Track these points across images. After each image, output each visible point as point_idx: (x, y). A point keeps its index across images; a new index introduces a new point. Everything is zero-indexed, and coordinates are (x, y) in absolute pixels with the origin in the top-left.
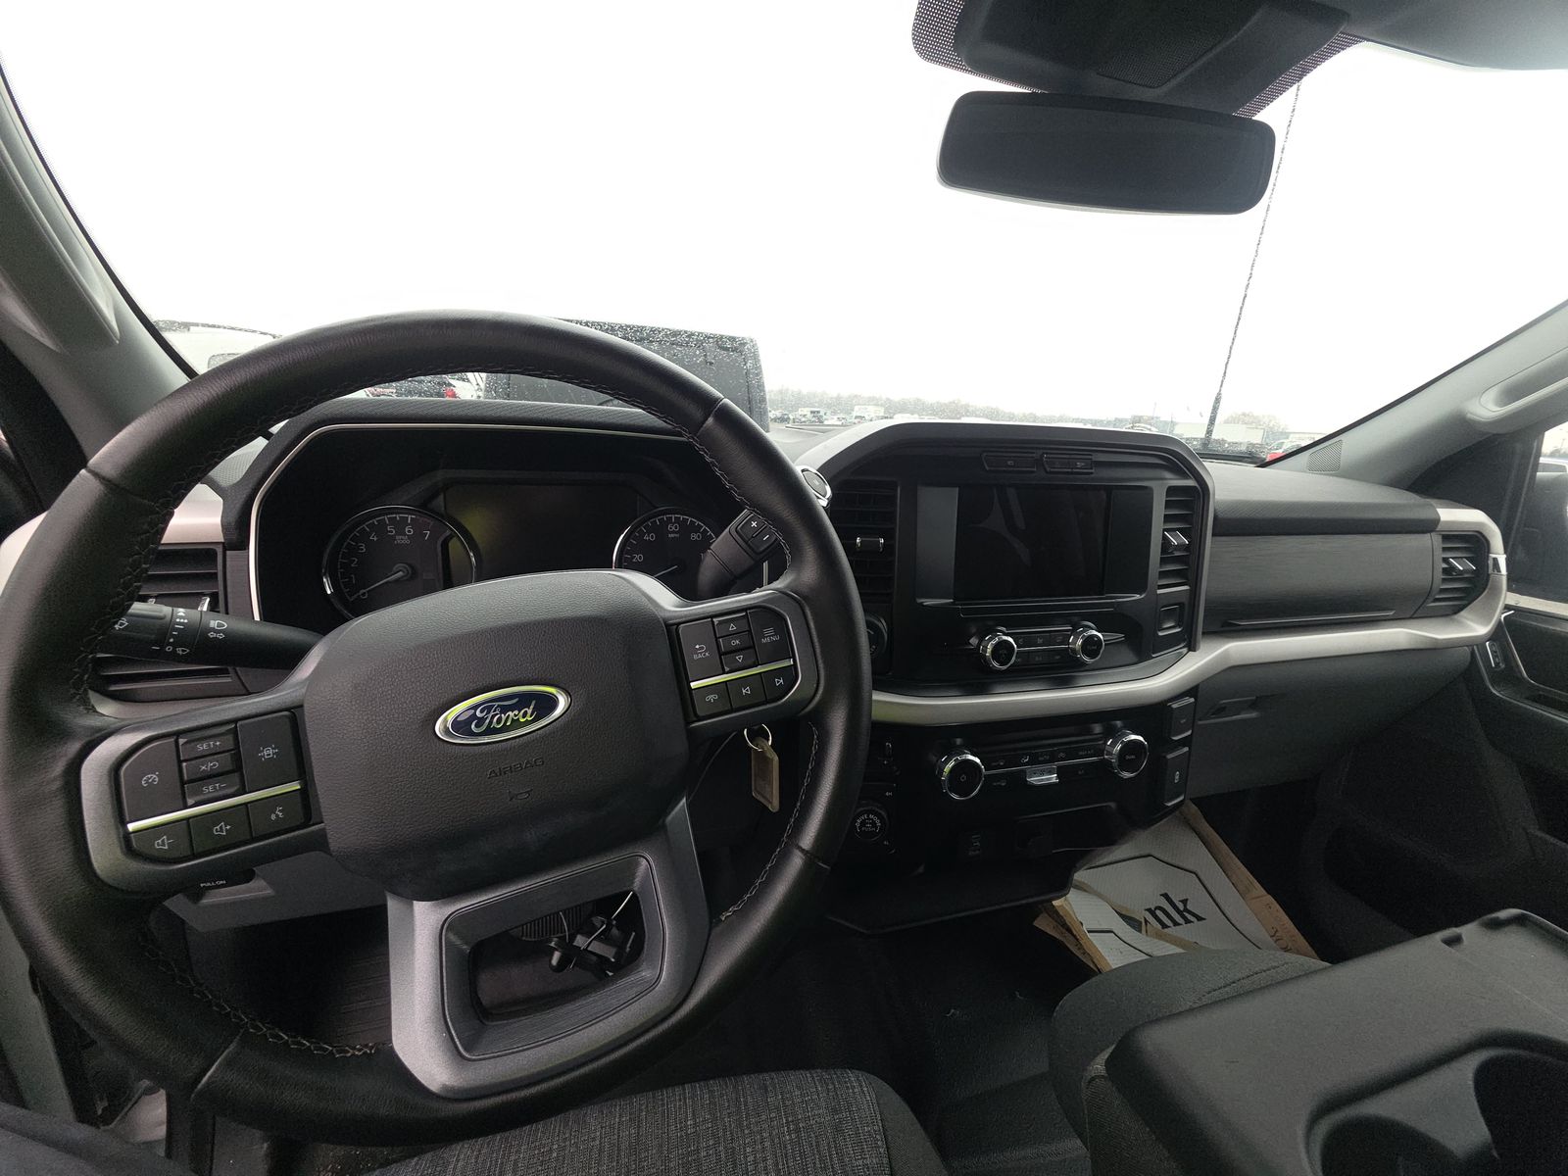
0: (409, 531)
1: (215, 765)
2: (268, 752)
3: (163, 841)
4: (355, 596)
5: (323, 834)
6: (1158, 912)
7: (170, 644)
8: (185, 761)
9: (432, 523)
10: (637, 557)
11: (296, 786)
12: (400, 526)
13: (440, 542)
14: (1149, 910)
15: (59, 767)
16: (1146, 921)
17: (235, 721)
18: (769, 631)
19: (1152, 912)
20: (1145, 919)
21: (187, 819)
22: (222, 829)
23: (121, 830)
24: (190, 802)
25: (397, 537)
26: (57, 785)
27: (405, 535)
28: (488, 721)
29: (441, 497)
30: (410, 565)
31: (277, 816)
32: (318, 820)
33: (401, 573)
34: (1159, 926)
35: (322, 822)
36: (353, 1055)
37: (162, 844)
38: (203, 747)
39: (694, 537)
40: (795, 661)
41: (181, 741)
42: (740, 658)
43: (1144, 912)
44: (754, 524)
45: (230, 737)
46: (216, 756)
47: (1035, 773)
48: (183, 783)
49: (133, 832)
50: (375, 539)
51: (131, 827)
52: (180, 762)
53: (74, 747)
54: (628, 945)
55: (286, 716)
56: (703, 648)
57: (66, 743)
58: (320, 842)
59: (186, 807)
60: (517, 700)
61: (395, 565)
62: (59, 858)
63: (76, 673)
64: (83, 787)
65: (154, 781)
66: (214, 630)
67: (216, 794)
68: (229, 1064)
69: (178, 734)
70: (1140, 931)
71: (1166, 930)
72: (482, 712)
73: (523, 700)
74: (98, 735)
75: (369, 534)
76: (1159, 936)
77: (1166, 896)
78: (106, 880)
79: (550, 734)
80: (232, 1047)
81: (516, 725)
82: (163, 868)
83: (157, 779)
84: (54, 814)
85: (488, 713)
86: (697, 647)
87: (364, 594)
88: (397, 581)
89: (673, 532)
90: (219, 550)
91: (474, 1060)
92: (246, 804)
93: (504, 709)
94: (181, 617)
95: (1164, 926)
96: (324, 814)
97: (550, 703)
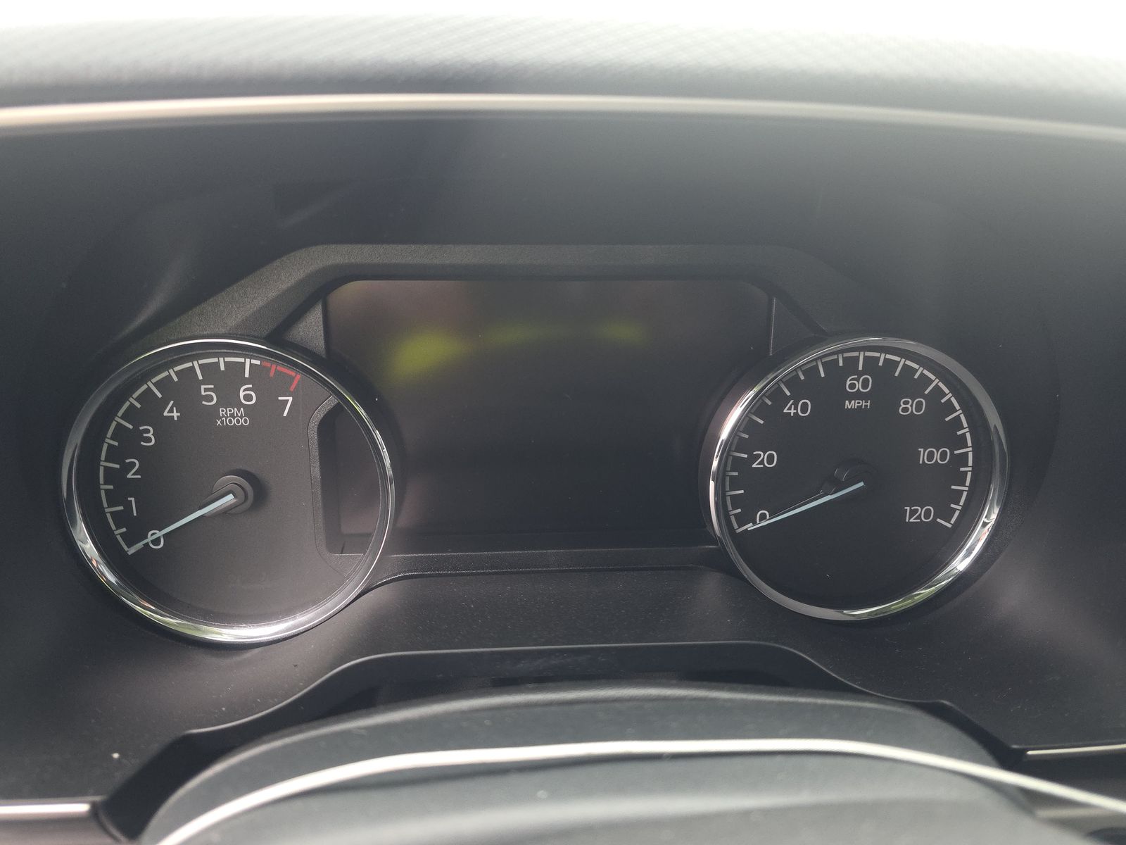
0: (248, 398)
4: (140, 545)
9: (299, 376)
10: (764, 456)
12: (228, 382)
13: (315, 424)
25: (222, 411)
27: (240, 405)
30: (250, 478)
33: (230, 497)
39: (908, 406)
50: (175, 415)
61: (217, 477)
75: (161, 405)
87: (156, 542)
88: (225, 513)
89: (859, 395)
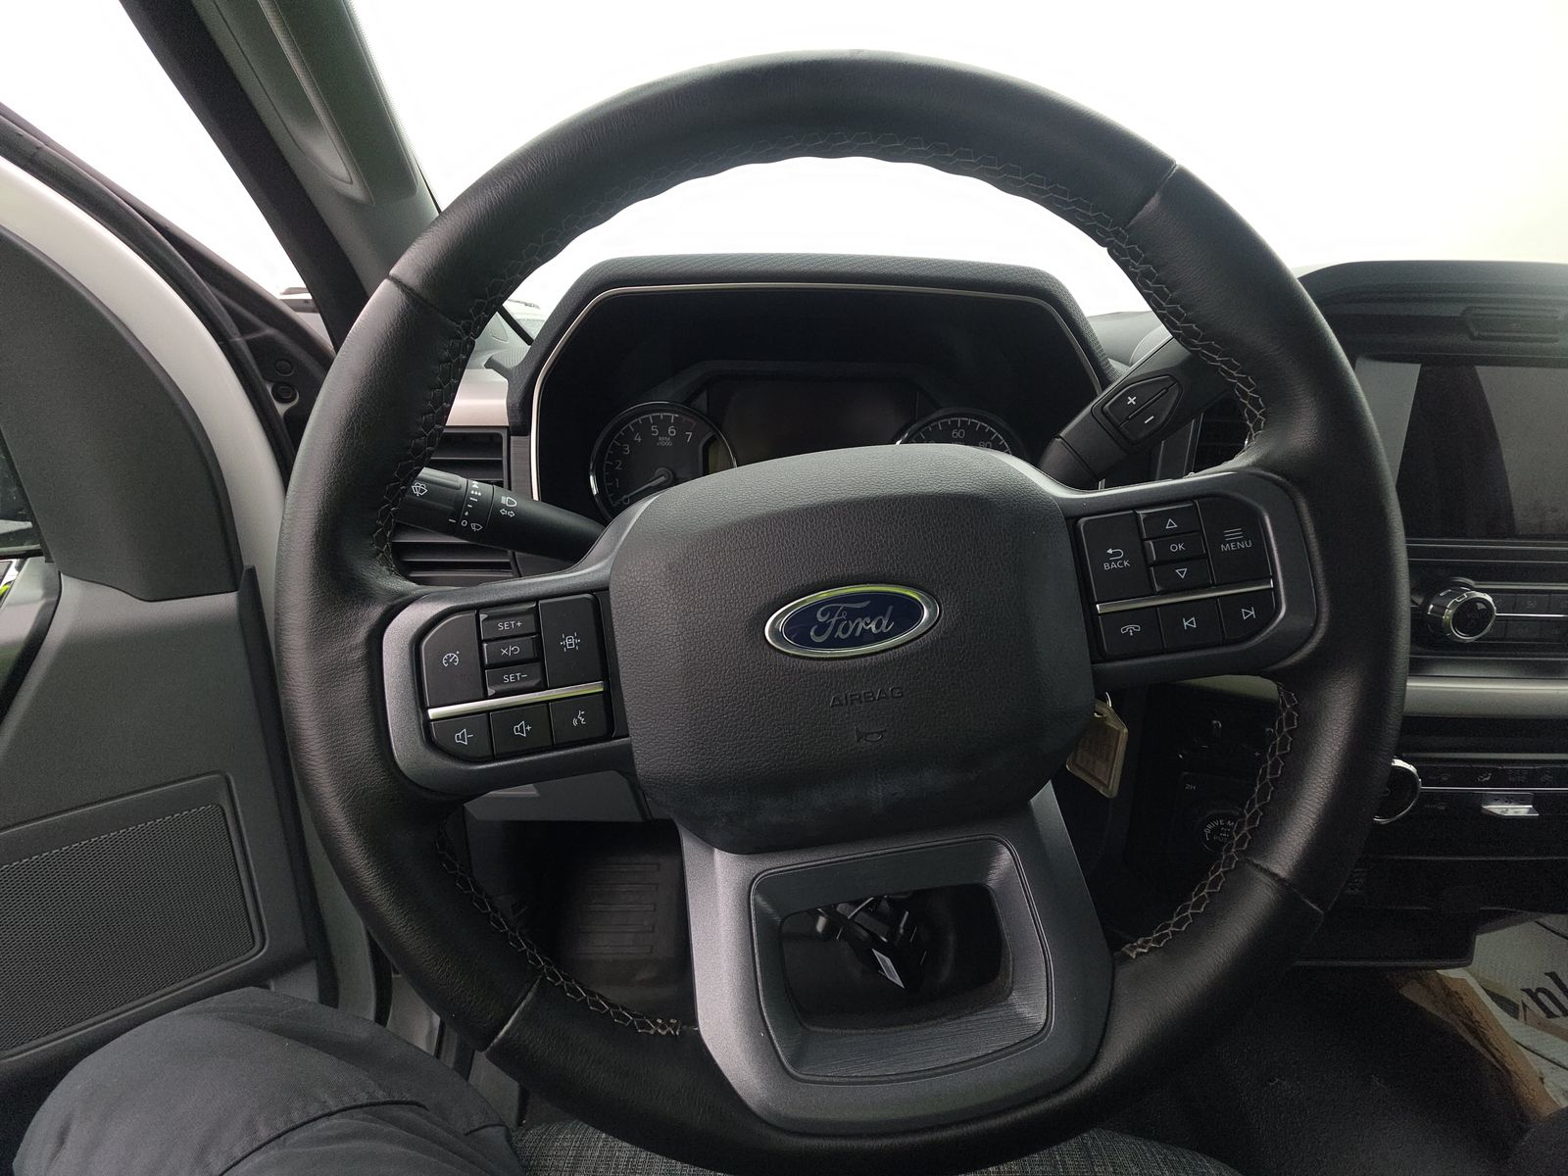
0: (672, 432)
1: (516, 650)
2: (570, 642)
3: (463, 734)
4: (619, 501)
5: (627, 752)
6: (1541, 996)
7: (465, 518)
8: (486, 641)
9: (695, 424)
11: (596, 687)
12: (663, 425)
13: (701, 446)
14: (1528, 991)
15: (361, 634)
16: (1525, 1006)
17: (536, 599)
18: (1233, 533)
19: (1533, 995)
20: (1523, 1003)
21: (487, 712)
22: (522, 729)
23: (421, 716)
24: (491, 691)
25: (660, 438)
26: (358, 654)
27: (668, 436)
28: (830, 629)
29: (704, 395)
30: (671, 470)
31: (579, 721)
32: (625, 733)
33: (661, 478)
34: (1543, 1015)
35: (628, 736)
36: (656, 1032)
37: (462, 737)
38: (504, 626)
40: (1276, 583)
41: (483, 617)
42: (1182, 572)
43: (1520, 992)
44: (1132, 400)
45: (531, 618)
46: (516, 640)
47: (1497, 799)
48: (483, 667)
49: (433, 720)
50: (640, 440)
51: (432, 713)
52: (481, 642)
53: (376, 612)
54: (902, 925)
55: (587, 599)
56: (1119, 554)
57: (368, 606)
58: (623, 762)
59: (486, 697)
60: (868, 602)
61: (656, 469)
62: (360, 739)
63: (378, 527)
64: (384, 659)
65: (454, 661)
66: (504, 506)
67: (516, 686)
68: (526, 1017)
69: (479, 608)
70: (1516, 1018)
71: (1552, 1020)
72: (823, 614)
73: (877, 605)
74: (399, 600)
75: (634, 434)
76: (1541, 1026)
77: (1553, 976)
78: (406, 772)
79: (912, 655)
80: (530, 996)
81: (867, 638)
82: (463, 767)
83: (457, 660)
84: (354, 687)
85: (832, 617)
86: (1110, 551)
87: (626, 499)
88: (658, 487)
90: (504, 435)
91: (800, 1080)
92: (547, 702)
93: (853, 615)
94: (475, 490)
95: (1550, 1015)
96: (631, 727)
97: (911, 611)
